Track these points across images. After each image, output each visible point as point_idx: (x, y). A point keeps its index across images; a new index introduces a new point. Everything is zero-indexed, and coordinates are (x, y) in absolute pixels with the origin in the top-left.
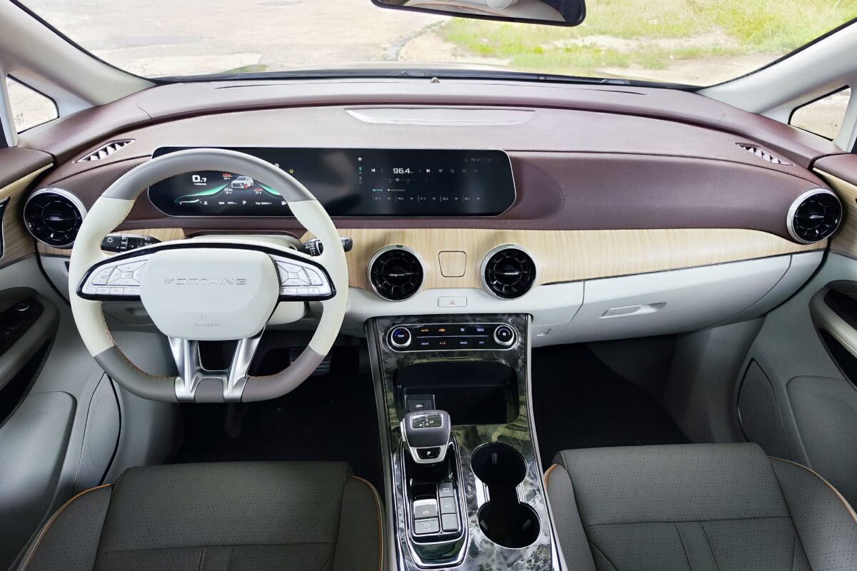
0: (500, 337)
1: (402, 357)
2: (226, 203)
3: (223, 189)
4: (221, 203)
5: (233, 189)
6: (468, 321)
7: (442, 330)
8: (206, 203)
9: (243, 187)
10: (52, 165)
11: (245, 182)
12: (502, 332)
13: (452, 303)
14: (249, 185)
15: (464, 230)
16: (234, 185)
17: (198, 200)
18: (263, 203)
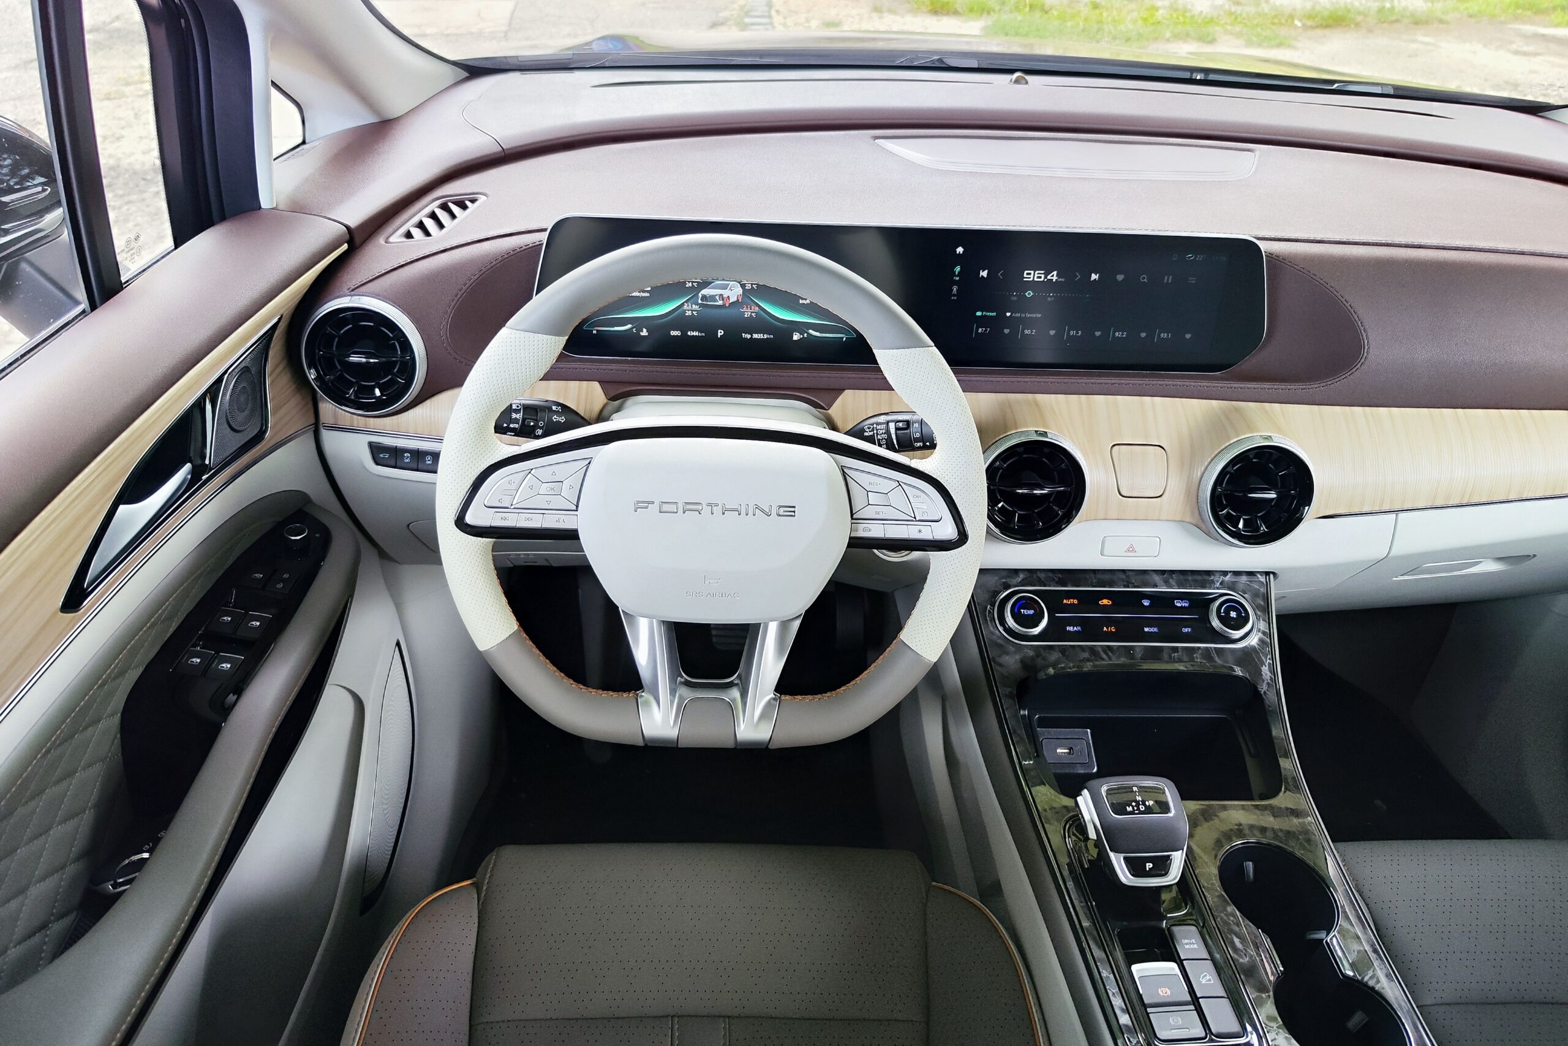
0: (1225, 620)
1: (1031, 653)
2: (684, 333)
3: (683, 304)
4: (674, 333)
5: (701, 305)
6: (1155, 586)
7: (1105, 602)
8: (644, 333)
9: (720, 303)
10: (345, 247)
11: (726, 293)
12: (1227, 611)
13: (1131, 549)
14: (733, 299)
15: (1158, 400)
16: (704, 298)
17: (629, 326)
18: (755, 336)
